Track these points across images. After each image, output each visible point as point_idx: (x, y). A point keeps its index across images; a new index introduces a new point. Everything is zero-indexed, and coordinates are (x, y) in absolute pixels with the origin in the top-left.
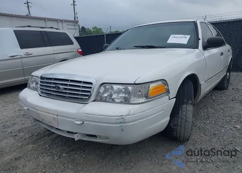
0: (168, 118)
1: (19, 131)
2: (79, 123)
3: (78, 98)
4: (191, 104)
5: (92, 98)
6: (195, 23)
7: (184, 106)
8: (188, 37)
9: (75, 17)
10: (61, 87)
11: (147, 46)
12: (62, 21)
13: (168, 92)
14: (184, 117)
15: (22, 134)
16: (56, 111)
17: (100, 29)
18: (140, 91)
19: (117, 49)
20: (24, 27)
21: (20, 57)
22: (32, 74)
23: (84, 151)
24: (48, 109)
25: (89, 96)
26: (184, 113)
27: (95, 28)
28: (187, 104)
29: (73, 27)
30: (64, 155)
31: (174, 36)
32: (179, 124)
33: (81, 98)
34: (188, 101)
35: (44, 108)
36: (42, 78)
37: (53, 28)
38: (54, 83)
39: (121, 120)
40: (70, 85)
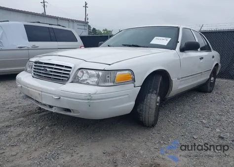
0: (133, 103)
1: (15, 108)
2: (56, 97)
3: (60, 79)
4: (156, 94)
5: (70, 80)
6: (178, 28)
7: (149, 95)
8: (169, 39)
9: (85, 18)
10: (48, 69)
11: (133, 45)
12: (73, 21)
13: (134, 80)
14: (148, 104)
15: (17, 110)
16: (41, 88)
17: (110, 31)
18: (108, 77)
19: (109, 46)
20: (34, 22)
21: (27, 48)
22: (30, 60)
23: (64, 126)
24: (35, 87)
25: (68, 78)
26: (149, 101)
27: (106, 30)
28: (152, 93)
29: (83, 27)
30: (47, 127)
31: (157, 38)
32: (144, 109)
33: (62, 80)
34: (153, 91)
35: (33, 86)
36: (36, 62)
37: (60, 25)
38: (44, 67)
39: (89, 98)
40: (55, 69)
